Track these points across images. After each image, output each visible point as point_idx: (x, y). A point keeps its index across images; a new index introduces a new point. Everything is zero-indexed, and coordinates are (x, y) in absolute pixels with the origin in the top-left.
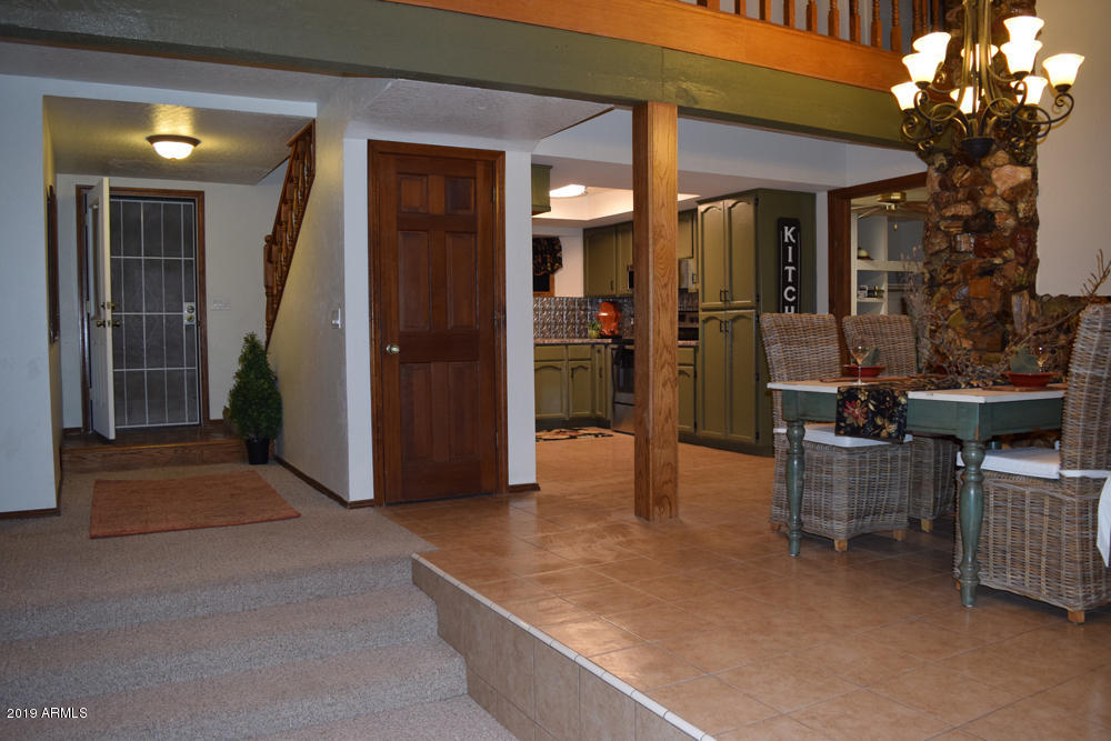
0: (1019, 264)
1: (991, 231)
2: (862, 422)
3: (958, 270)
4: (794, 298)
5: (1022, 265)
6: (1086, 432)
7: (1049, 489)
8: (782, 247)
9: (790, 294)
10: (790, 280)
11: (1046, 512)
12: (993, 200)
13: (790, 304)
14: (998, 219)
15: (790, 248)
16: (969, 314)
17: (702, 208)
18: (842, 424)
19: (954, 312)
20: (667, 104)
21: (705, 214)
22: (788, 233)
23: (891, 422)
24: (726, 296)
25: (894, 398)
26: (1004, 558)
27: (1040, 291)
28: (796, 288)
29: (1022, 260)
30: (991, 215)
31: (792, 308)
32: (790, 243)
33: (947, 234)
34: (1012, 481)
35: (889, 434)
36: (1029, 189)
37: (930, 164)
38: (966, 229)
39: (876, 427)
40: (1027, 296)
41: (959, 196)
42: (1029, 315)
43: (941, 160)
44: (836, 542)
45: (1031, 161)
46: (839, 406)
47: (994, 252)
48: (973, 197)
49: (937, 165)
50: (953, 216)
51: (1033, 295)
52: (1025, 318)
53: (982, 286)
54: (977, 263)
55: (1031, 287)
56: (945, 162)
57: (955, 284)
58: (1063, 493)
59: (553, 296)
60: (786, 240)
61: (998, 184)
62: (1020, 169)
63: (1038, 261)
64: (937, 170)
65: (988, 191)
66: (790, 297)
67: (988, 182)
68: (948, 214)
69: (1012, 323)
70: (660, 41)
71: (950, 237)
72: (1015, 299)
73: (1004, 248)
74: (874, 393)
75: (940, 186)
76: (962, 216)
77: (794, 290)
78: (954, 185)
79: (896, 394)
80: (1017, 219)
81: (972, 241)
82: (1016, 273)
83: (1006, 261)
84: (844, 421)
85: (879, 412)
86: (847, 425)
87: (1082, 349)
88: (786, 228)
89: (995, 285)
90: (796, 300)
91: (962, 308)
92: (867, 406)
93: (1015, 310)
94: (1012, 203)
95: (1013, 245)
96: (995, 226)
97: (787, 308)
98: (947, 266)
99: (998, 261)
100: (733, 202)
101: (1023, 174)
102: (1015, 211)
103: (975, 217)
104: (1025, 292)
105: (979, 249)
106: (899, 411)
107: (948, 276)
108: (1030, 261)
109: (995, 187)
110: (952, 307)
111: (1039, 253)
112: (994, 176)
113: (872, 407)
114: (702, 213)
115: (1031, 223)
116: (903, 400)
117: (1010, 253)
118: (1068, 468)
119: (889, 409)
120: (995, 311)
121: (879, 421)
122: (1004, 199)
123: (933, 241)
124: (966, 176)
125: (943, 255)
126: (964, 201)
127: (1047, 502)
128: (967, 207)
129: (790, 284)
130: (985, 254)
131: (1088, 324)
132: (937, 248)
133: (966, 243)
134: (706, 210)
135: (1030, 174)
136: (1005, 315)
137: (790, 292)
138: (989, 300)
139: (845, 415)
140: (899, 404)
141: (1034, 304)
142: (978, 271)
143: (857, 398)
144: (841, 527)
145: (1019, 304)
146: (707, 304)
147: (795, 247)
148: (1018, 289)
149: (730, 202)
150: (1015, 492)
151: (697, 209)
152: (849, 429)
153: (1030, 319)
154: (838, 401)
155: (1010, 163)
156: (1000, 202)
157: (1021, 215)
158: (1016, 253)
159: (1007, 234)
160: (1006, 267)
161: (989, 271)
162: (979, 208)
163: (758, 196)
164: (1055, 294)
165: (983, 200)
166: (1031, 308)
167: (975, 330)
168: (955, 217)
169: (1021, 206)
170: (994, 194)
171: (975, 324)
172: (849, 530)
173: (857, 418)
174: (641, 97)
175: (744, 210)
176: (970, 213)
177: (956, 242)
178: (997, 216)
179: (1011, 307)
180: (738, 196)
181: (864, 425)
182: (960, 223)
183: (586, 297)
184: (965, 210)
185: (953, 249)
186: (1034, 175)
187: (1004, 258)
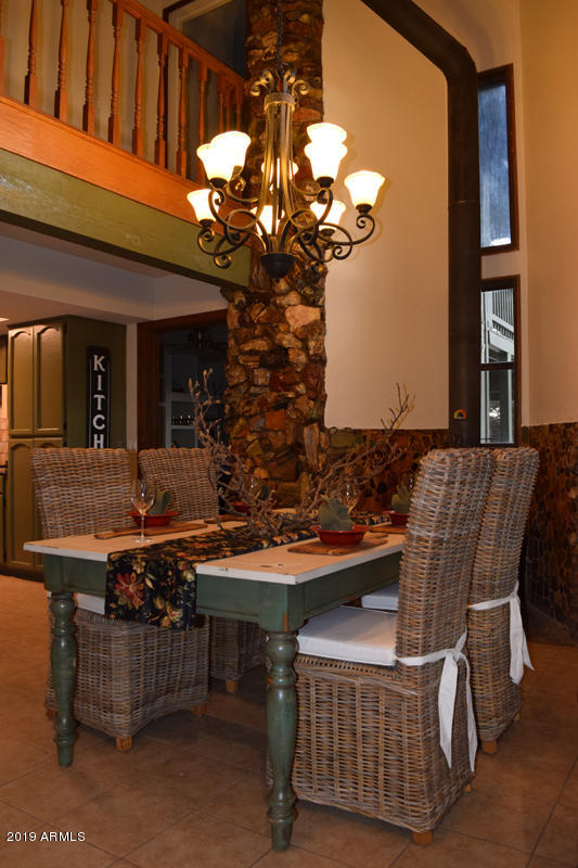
0: (310, 398)
1: (284, 367)
2: (138, 603)
3: (255, 403)
4: (103, 426)
5: (313, 400)
6: (428, 607)
7: (384, 681)
8: (91, 375)
9: (99, 422)
10: (99, 408)
11: (382, 709)
12: (287, 337)
13: (99, 432)
14: (292, 355)
15: (100, 377)
16: (266, 445)
17: (12, 333)
18: (113, 606)
19: (251, 443)
21: (16, 339)
22: (97, 362)
23: (175, 606)
25: (178, 573)
26: (330, 766)
27: (328, 424)
28: (106, 417)
29: (312, 395)
30: (286, 351)
31: (102, 436)
32: (100, 372)
33: (246, 369)
34: (337, 670)
35: (173, 624)
36: (318, 328)
37: (231, 301)
38: (263, 365)
39: (156, 612)
40: (317, 430)
41: (256, 332)
42: (319, 446)
43: (240, 297)
44: (118, 741)
45: (320, 303)
46: (108, 580)
47: (289, 386)
48: (268, 334)
49: (236, 302)
50: (251, 350)
51: (322, 428)
52: (315, 449)
53: (276, 418)
54: (271, 397)
55: (320, 420)
56: (243, 299)
57: (251, 416)
58: (404, 687)
60: (96, 368)
61: (291, 322)
62: (311, 309)
63: (326, 396)
64: (237, 307)
65: (282, 327)
66: (100, 425)
67: (283, 319)
68: (247, 349)
69: (304, 454)
71: (248, 371)
72: (306, 431)
73: (297, 383)
74: (152, 563)
75: (239, 322)
76: (258, 351)
77: (103, 418)
78: (252, 321)
79: (180, 568)
80: (308, 354)
81: (268, 375)
82: (307, 406)
83: (298, 395)
84: (116, 602)
85: (159, 590)
86: (120, 607)
87: (425, 506)
88: (96, 357)
89: (289, 418)
90: (105, 429)
91: (260, 439)
92: (144, 581)
93: (306, 441)
94: (304, 341)
95: (304, 380)
96: (288, 362)
97: (96, 436)
98: (245, 398)
99: (291, 395)
100: (42, 327)
101: (312, 314)
102: (306, 348)
103: (271, 352)
104: (315, 425)
105: (274, 384)
106: (184, 590)
107: (246, 408)
108: (319, 397)
109: (289, 325)
110: (250, 438)
111: (328, 389)
112: (288, 314)
113: (149, 584)
114: (13, 338)
115: (319, 361)
116: (190, 577)
117: (301, 388)
118: (409, 655)
119: (171, 587)
120: (289, 442)
121: (159, 605)
122: (296, 337)
123: (232, 374)
124: (263, 313)
125: (242, 387)
126: (261, 337)
127: (382, 698)
128: (264, 343)
129: (99, 412)
130: (280, 388)
131: (431, 474)
132: (236, 381)
133: (262, 377)
134: (17, 335)
135: (319, 314)
136: (298, 447)
137: (99, 420)
138: (284, 432)
139: (117, 592)
140: (185, 581)
141: (323, 436)
142: (274, 405)
143: (131, 570)
144: (123, 721)
145: (309, 435)
146: (16, 431)
147: (104, 375)
148: (310, 422)
149: (39, 328)
150: (341, 684)
151: (7, 336)
152: (121, 612)
153: (320, 450)
154: (109, 573)
155: (301, 304)
156: (293, 339)
157: (311, 352)
158: (307, 388)
159: (299, 370)
160: (298, 400)
161: (283, 404)
162: (274, 343)
163: (67, 323)
164: (341, 427)
165: (279, 336)
166: (320, 439)
167: (272, 460)
168: (252, 352)
169: (312, 344)
170: (288, 332)
171: (272, 455)
172: (133, 724)
173: (131, 597)
175: (53, 335)
176: (266, 348)
177: (253, 376)
178: (290, 352)
179: (303, 439)
180: (49, 322)
181: (140, 607)
182: (257, 358)
184: (261, 345)
185: (250, 382)
186: (323, 315)
187: (297, 393)
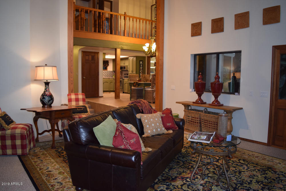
8: (140, 65)
9: (141, 71)
10: (141, 69)
17: (129, 58)
20: (119, 49)
22: (141, 62)
24: (132, 71)
59: (107, 70)
70: (118, 41)
146: (130, 73)
147: (142, 64)
149: (133, 58)
163: (137, 57)
174: (116, 48)
175: (135, 59)
183: (113, 71)
